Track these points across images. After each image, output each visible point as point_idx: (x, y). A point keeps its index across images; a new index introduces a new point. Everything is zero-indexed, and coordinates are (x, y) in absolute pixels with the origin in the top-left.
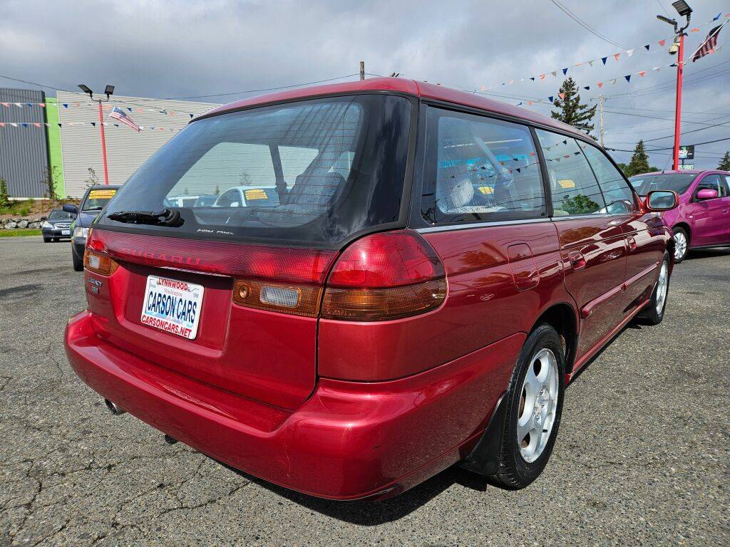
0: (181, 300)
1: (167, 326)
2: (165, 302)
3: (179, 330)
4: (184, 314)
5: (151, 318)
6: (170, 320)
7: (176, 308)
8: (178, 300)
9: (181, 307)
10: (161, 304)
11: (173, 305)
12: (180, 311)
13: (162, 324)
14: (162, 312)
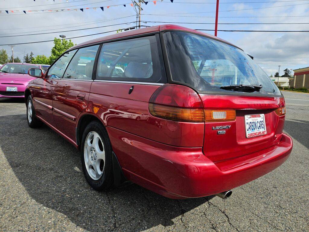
0: (258, 122)
1: (257, 134)
2: (253, 125)
3: (262, 133)
4: (260, 127)
5: (251, 134)
6: (256, 131)
7: (257, 125)
8: (257, 122)
9: (258, 124)
10: (252, 126)
11: (255, 125)
12: (258, 126)
13: (255, 134)
14: (253, 129)
